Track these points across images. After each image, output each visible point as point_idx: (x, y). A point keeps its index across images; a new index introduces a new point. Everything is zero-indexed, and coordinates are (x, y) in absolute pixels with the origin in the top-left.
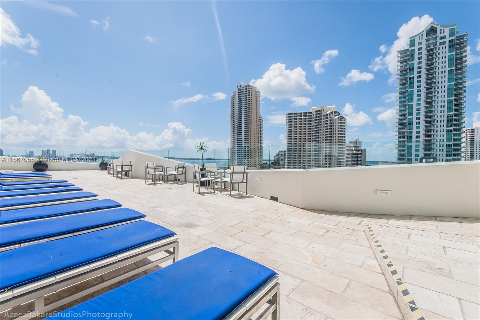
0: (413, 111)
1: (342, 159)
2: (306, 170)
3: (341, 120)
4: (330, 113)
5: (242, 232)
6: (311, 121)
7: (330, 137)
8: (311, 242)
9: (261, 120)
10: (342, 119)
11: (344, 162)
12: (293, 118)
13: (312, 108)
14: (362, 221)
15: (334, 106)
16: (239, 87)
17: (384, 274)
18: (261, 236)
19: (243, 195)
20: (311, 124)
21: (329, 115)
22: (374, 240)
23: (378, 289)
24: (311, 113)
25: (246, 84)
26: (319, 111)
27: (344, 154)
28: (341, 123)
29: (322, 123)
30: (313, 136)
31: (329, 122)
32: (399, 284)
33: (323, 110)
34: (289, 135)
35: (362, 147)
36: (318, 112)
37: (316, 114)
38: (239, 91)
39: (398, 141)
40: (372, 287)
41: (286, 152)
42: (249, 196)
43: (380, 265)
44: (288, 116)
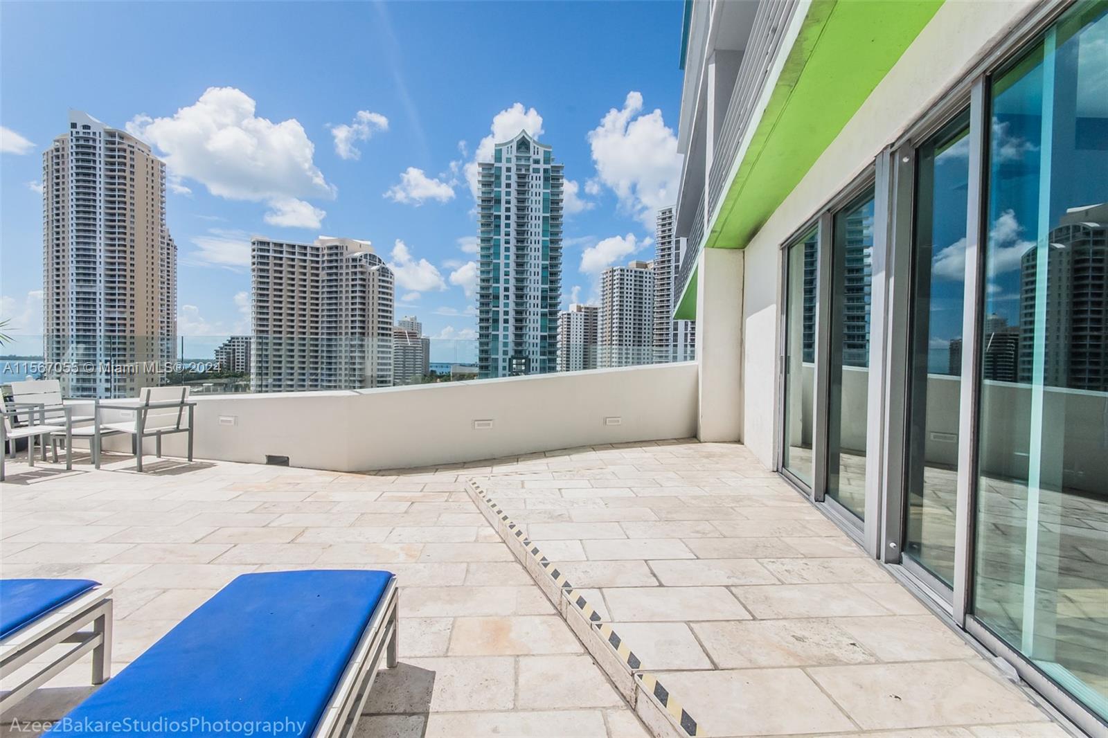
0: (499, 274)
1: (387, 358)
2: (357, 392)
3: (383, 276)
4: (361, 257)
5: (235, 546)
6: (317, 269)
7: (361, 309)
8: (391, 528)
9: (170, 246)
10: (386, 275)
11: (390, 364)
12: (271, 254)
13: (321, 237)
14: (458, 475)
15: (369, 243)
16: (79, 129)
17: (504, 542)
18: (289, 543)
19: (180, 463)
20: (317, 275)
21: (360, 260)
22: (485, 500)
23: (502, 562)
24: (317, 249)
25: (108, 128)
26: (337, 247)
27: (390, 347)
28: (383, 281)
29: (344, 277)
30: (323, 304)
31: (359, 276)
32: (527, 544)
33: (345, 248)
34: (262, 297)
35: (423, 335)
36: (335, 250)
37: (331, 255)
38: (82, 142)
39: (480, 327)
40: (496, 562)
41: (252, 341)
42: (202, 463)
43: (497, 532)
44: (255, 247)
